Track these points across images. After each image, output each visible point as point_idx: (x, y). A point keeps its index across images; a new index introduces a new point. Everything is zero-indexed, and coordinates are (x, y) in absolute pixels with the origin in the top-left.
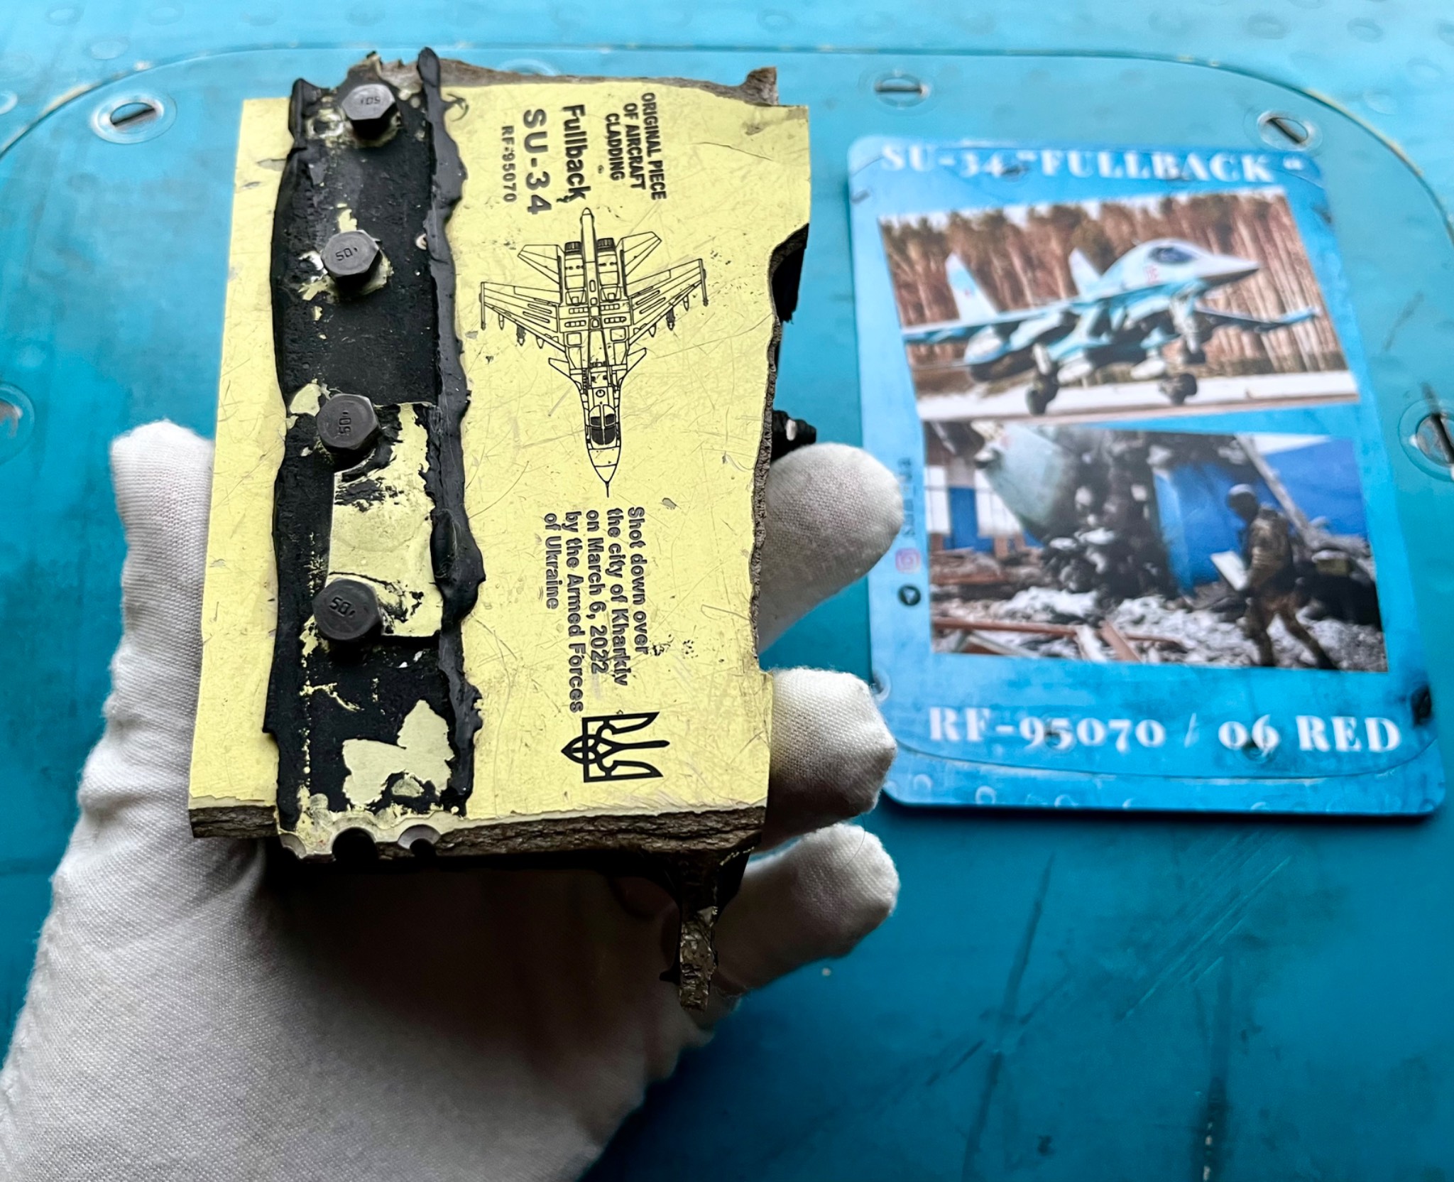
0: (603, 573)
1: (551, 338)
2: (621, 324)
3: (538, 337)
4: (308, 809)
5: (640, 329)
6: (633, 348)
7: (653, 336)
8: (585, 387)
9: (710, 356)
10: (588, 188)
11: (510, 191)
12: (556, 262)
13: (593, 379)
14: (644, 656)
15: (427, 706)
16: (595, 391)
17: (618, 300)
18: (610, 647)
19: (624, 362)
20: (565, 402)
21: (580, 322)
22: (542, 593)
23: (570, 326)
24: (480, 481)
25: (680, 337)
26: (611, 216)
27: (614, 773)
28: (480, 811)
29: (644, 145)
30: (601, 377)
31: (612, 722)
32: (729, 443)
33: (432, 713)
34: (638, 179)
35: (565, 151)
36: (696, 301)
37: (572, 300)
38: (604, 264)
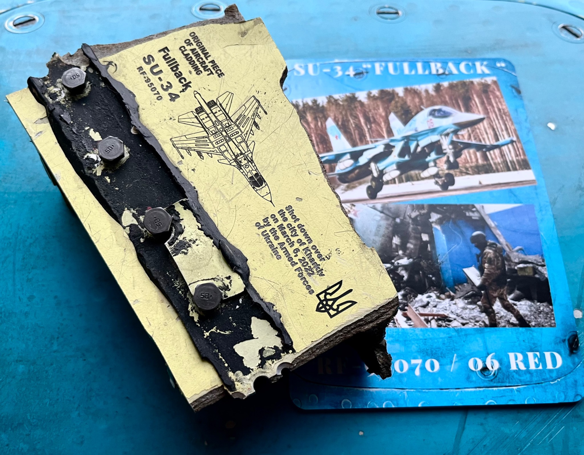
0: (290, 237)
1: (213, 152)
2: (237, 135)
3: (208, 153)
4: (236, 379)
5: (247, 134)
6: (249, 143)
7: (253, 135)
8: (239, 166)
9: (280, 134)
10: (190, 82)
11: (158, 95)
12: (196, 119)
13: (240, 162)
14: (324, 262)
15: (256, 318)
17: (230, 125)
18: (310, 264)
19: (249, 150)
20: (235, 176)
21: (221, 140)
22: (272, 255)
23: (218, 144)
24: (221, 222)
25: (264, 131)
26: (206, 91)
27: (340, 310)
28: (300, 347)
29: (202, 56)
30: (243, 160)
31: (328, 292)
32: (308, 166)
33: (259, 320)
34: (208, 71)
35: (170, 70)
36: (262, 114)
37: (212, 132)
38: (216, 112)
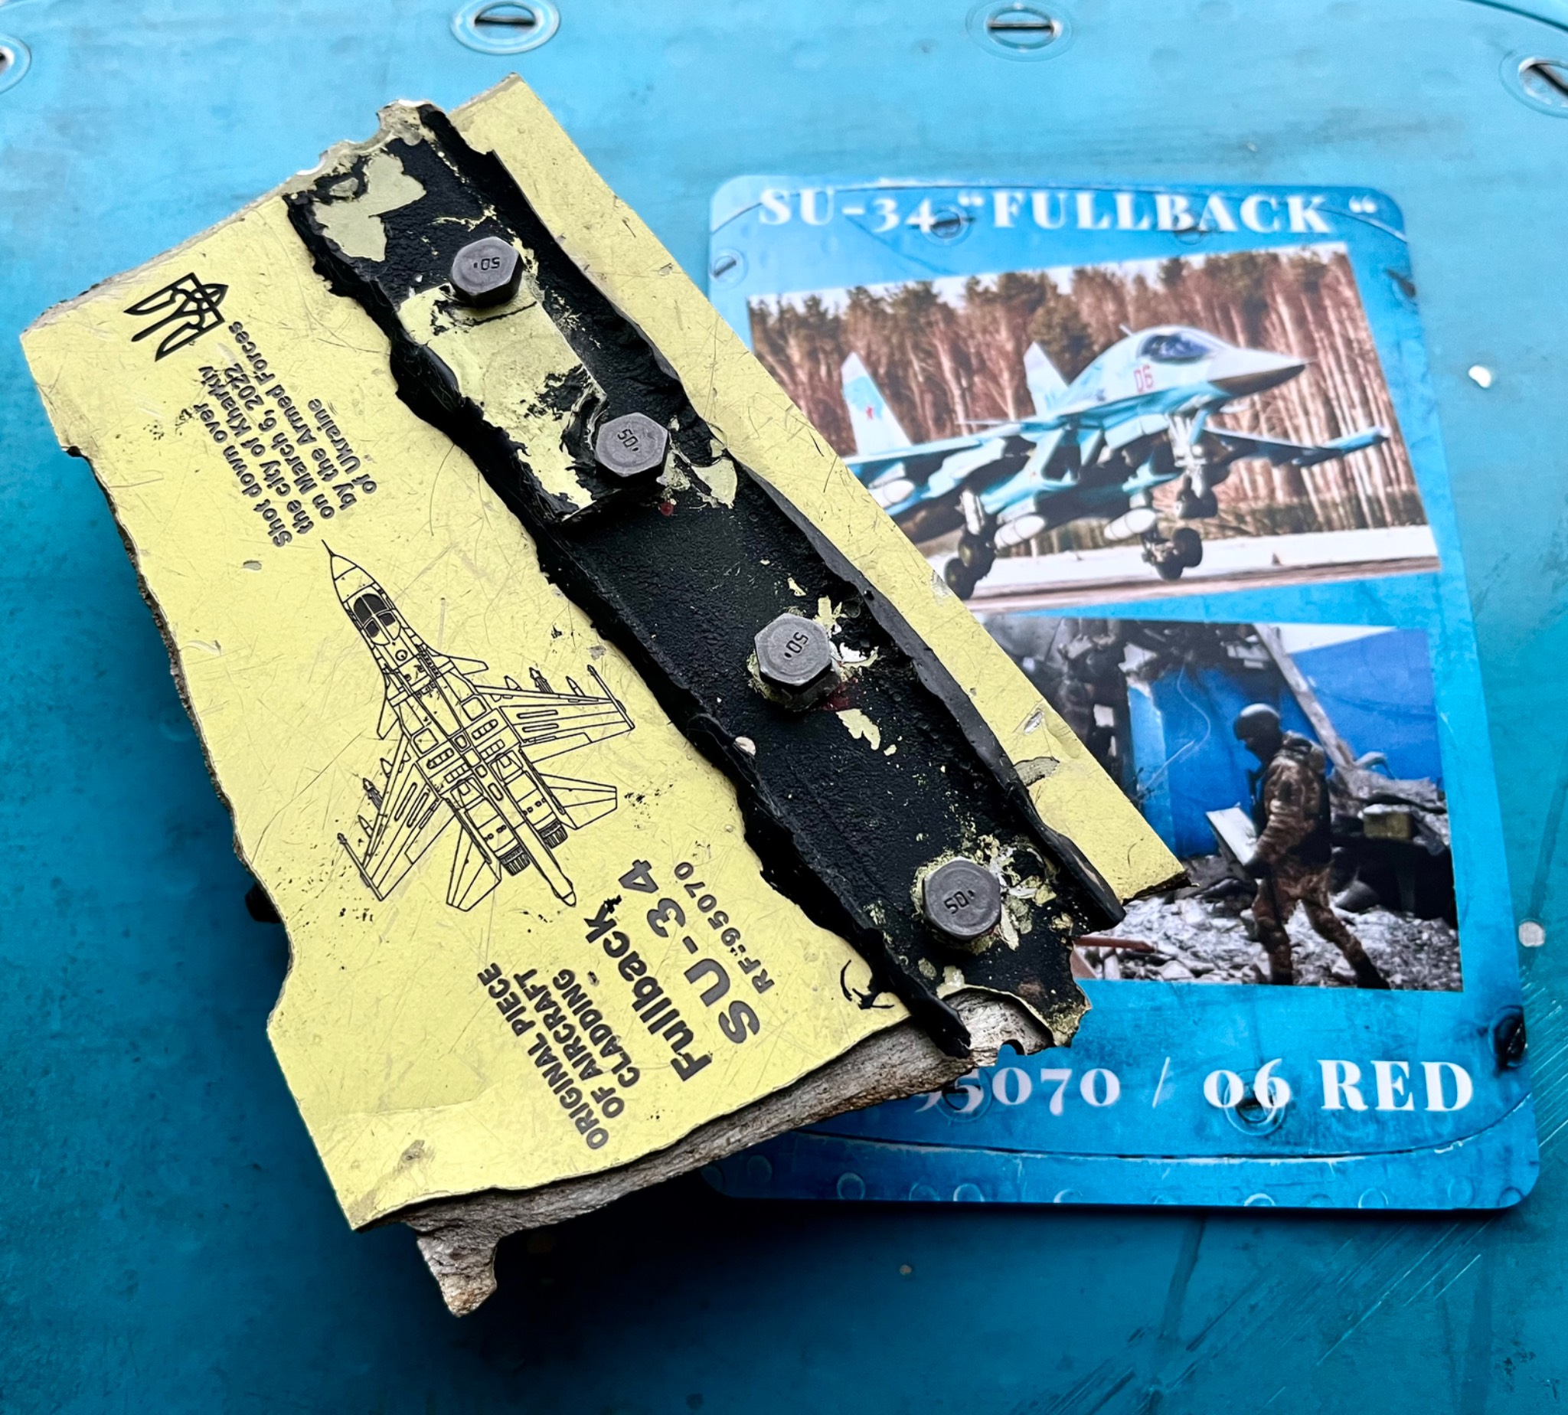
0: (281, 459)
1: (502, 696)
2: (431, 756)
3: (518, 689)
4: (417, 129)
5: (403, 762)
6: (396, 732)
7: (382, 760)
8: (423, 653)
9: (298, 768)
10: (591, 938)
12: (563, 803)
13: (420, 668)
14: (196, 403)
15: (374, 259)
16: (410, 656)
17: (452, 789)
18: (234, 394)
19: (397, 708)
20: (435, 625)
21: (482, 735)
22: (332, 409)
23: (489, 723)
24: (470, 489)
25: (348, 776)
26: (536, 909)
27: (170, 292)
28: (270, 206)
29: (557, 1050)
30: (413, 676)
31: (196, 331)
32: (221, 667)
33: (365, 256)
34: (533, 987)
35: (660, 984)
36: (354, 834)
37: (509, 759)
38: (500, 830)
